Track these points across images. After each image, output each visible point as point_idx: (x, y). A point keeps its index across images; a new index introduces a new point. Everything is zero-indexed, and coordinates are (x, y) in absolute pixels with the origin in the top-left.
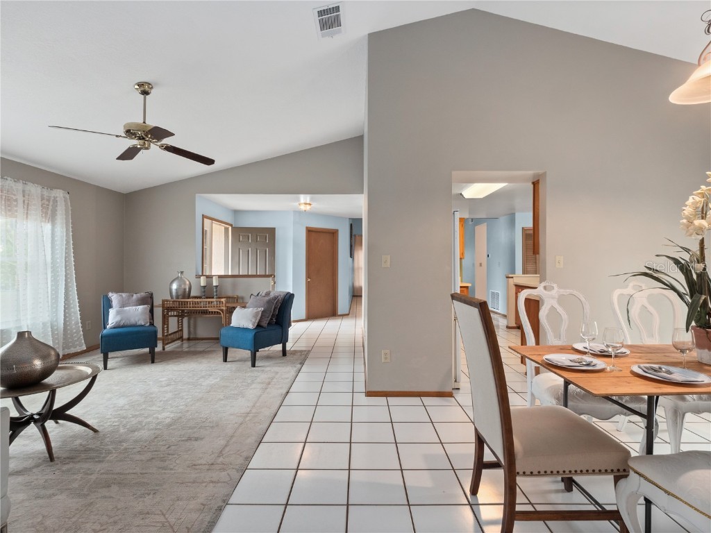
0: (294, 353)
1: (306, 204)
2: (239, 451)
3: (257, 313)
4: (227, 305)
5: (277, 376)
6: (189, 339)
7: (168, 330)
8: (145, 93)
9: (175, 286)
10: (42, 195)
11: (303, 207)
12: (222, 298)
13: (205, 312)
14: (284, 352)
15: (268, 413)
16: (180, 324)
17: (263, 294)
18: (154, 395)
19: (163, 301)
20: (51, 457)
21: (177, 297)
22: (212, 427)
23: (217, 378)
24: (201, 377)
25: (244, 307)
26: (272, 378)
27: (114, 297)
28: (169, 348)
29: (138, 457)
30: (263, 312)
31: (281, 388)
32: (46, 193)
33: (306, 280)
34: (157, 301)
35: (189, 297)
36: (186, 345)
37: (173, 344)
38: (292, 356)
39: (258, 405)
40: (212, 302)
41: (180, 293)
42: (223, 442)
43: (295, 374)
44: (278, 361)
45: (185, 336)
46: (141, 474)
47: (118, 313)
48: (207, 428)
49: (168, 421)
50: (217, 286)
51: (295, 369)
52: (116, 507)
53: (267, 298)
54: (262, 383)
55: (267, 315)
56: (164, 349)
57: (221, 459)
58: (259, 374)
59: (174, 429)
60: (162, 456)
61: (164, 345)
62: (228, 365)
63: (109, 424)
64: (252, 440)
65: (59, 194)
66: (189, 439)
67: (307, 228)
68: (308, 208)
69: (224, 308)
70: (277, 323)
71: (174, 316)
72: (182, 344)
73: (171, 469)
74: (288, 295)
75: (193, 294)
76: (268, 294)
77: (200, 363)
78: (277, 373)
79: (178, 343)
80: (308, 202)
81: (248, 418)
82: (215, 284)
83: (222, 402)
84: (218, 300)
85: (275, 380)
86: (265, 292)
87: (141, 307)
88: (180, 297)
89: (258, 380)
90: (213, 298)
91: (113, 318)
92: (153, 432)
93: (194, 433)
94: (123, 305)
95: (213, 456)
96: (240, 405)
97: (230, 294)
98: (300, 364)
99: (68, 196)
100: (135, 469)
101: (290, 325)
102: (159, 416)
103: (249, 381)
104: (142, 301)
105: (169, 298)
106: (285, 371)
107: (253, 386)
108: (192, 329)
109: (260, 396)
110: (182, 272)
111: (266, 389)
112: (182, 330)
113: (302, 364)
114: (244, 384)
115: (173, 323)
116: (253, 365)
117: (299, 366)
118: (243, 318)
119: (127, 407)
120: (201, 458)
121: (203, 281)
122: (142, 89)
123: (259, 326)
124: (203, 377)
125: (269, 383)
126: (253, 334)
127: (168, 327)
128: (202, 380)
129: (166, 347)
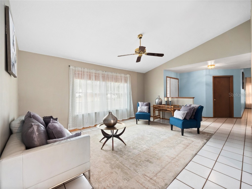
0: (204, 133)
1: (211, 65)
2: (164, 178)
3: (184, 114)
4: (174, 108)
5: (192, 143)
6: (162, 118)
7: (155, 115)
8: (141, 38)
9: (157, 101)
10: (124, 76)
11: (210, 67)
12: (172, 106)
13: (166, 110)
14: (198, 132)
15: (183, 162)
16: (159, 113)
17: (188, 106)
18: (145, 137)
19: (153, 105)
20: (113, 150)
21: (158, 104)
22: (158, 159)
23: (166, 137)
24: (161, 134)
25: (179, 110)
26: (190, 144)
27: (140, 103)
28: (156, 120)
29: (131, 161)
30: (187, 113)
31: (193, 150)
32: (125, 76)
33: (213, 100)
34: (152, 105)
35: (161, 104)
36: (161, 120)
37: (157, 119)
38: (202, 134)
39: (180, 155)
40: (168, 107)
41: (158, 103)
42: (159, 169)
43: (202, 145)
44: (195, 136)
45: (161, 117)
46: (129, 169)
47: (140, 108)
48: (156, 159)
49: (145, 149)
50: (171, 101)
51: (203, 142)
52: (116, 179)
53: (189, 108)
54: (184, 145)
55: (189, 115)
56: (154, 121)
57: (155, 178)
58: (184, 140)
59: (145, 154)
60: (137, 164)
61: (154, 119)
62: (173, 132)
63: (130, 143)
64: (171, 175)
65: (128, 76)
66: (148, 161)
67: (213, 76)
68: (213, 67)
69: (173, 110)
70: (194, 119)
71: (157, 110)
72: (160, 120)
73: (137, 172)
74: (200, 107)
75: (163, 103)
76: (190, 106)
77: (163, 128)
78: (193, 141)
79: (159, 119)
80: (213, 64)
81: (173, 161)
82: (170, 100)
83: (165, 148)
84: (171, 106)
85: (191, 145)
86: (189, 105)
87: (146, 107)
88: (159, 104)
89: (183, 143)
90: (169, 105)
91: (139, 109)
92: (139, 152)
93: (151, 159)
94: (142, 106)
95: (153, 174)
96: (172, 153)
97: (176, 104)
98: (206, 140)
99: (130, 76)
100: (128, 165)
101: (201, 120)
102: (143, 146)
103: (179, 142)
104: (146, 105)
105: (155, 104)
106: (197, 142)
107: (180, 145)
108: (163, 115)
109: (182, 151)
110: (159, 96)
111: (185, 148)
112: (160, 115)
113: (208, 140)
114: (176, 142)
115: (157, 113)
116: (183, 135)
117: (205, 141)
118: (179, 115)
119: (136, 139)
120: (148, 173)
121: (166, 99)
122: (139, 37)
123: (185, 119)
124: (162, 135)
125: (188, 146)
126: (182, 122)
127: (155, 114)
128: (161, 136)
129: (154, 120)
